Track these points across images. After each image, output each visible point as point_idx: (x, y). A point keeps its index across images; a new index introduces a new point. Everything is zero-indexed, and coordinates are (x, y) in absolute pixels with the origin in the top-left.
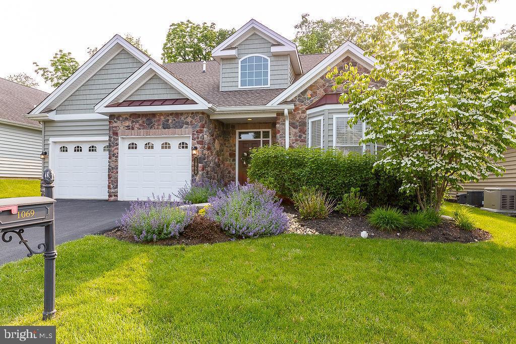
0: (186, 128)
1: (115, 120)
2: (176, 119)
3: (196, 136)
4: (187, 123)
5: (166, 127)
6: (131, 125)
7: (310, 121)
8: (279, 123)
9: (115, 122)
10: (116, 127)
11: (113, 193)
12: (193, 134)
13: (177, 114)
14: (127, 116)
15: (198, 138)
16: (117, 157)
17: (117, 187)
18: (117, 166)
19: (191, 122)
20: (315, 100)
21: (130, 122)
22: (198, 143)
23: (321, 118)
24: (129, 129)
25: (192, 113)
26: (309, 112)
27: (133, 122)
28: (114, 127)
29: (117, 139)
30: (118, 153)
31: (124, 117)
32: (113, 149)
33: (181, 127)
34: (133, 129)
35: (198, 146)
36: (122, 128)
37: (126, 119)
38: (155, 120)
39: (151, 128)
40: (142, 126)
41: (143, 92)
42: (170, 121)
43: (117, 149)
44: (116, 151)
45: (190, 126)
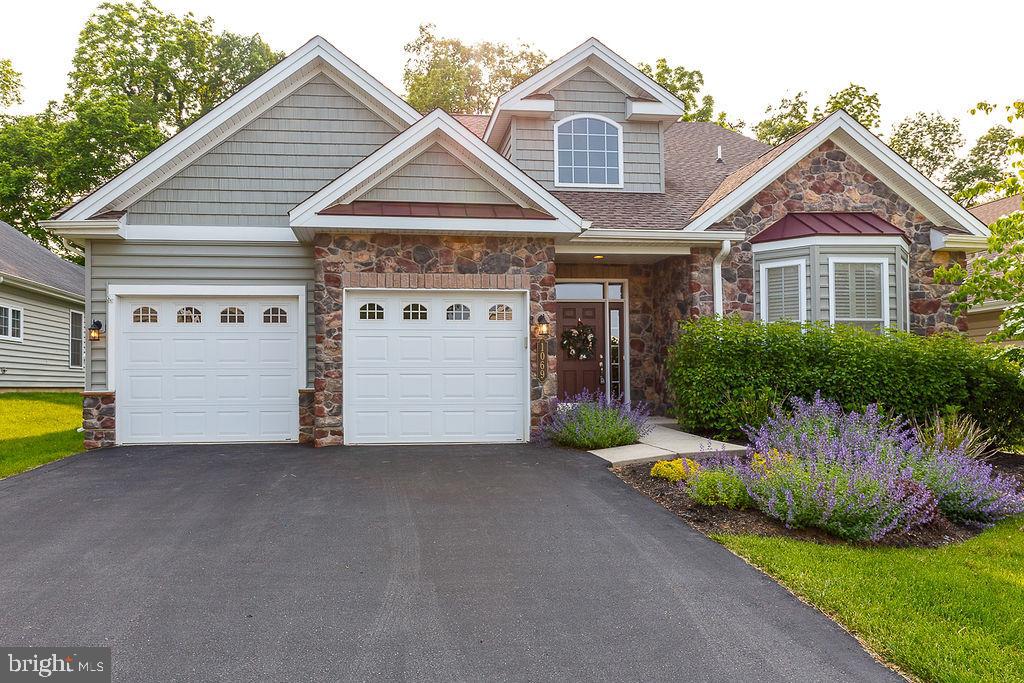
0: (515, 272)
1: (332, 246)
2: (489, 251)
3: (539, 292)
4: (518, 262)
5: (466, 268)
6: (374, 260)
7: (763, 267)
8: (696, 269)
9: (333, 252)
10: (335, 264)
11: (330, 425)
12: (533, 288)
13: (493, 240)
14: (363, 238)
15: (545, 296)
16: (339, 337)
17: (339, 412)
18: (341, 359)
19: (528, 259)
20: (768, 223)
21: (373, 254)
22: (546, 307)
23: (802, 262)
24: (371, 270)
25: (530, 240)
26: (756, 248)
27: (379, 253)
28: (329, 265)
29: (338, 295)
30: (340, 329)
31: (357, 240)
32: (327, 318)
33: (504, 270)
34: (380, 269)
35: (548, 315)
36: (350, 266)
37: (363, 245)
38: (438, 250)
39: (429, 269)
40: (405, 265)
41: (402, 183)
42: (477, 255)
43: (340, 318)
44: (336, 323)
45: (524, 269)
